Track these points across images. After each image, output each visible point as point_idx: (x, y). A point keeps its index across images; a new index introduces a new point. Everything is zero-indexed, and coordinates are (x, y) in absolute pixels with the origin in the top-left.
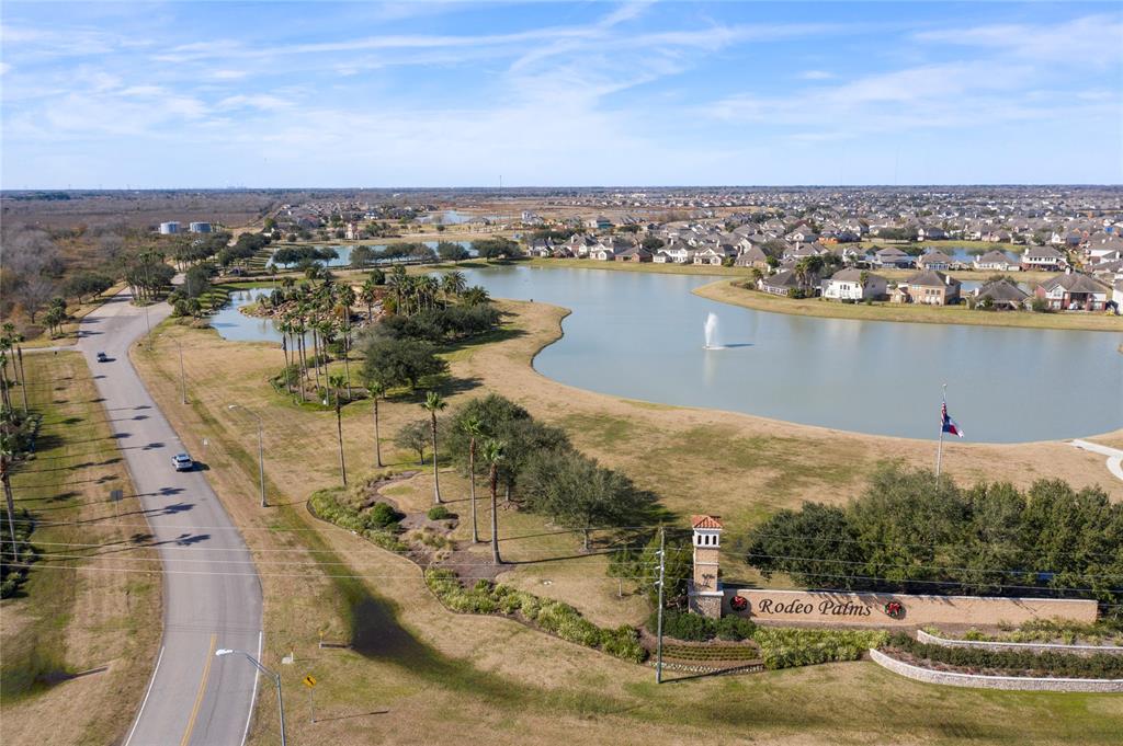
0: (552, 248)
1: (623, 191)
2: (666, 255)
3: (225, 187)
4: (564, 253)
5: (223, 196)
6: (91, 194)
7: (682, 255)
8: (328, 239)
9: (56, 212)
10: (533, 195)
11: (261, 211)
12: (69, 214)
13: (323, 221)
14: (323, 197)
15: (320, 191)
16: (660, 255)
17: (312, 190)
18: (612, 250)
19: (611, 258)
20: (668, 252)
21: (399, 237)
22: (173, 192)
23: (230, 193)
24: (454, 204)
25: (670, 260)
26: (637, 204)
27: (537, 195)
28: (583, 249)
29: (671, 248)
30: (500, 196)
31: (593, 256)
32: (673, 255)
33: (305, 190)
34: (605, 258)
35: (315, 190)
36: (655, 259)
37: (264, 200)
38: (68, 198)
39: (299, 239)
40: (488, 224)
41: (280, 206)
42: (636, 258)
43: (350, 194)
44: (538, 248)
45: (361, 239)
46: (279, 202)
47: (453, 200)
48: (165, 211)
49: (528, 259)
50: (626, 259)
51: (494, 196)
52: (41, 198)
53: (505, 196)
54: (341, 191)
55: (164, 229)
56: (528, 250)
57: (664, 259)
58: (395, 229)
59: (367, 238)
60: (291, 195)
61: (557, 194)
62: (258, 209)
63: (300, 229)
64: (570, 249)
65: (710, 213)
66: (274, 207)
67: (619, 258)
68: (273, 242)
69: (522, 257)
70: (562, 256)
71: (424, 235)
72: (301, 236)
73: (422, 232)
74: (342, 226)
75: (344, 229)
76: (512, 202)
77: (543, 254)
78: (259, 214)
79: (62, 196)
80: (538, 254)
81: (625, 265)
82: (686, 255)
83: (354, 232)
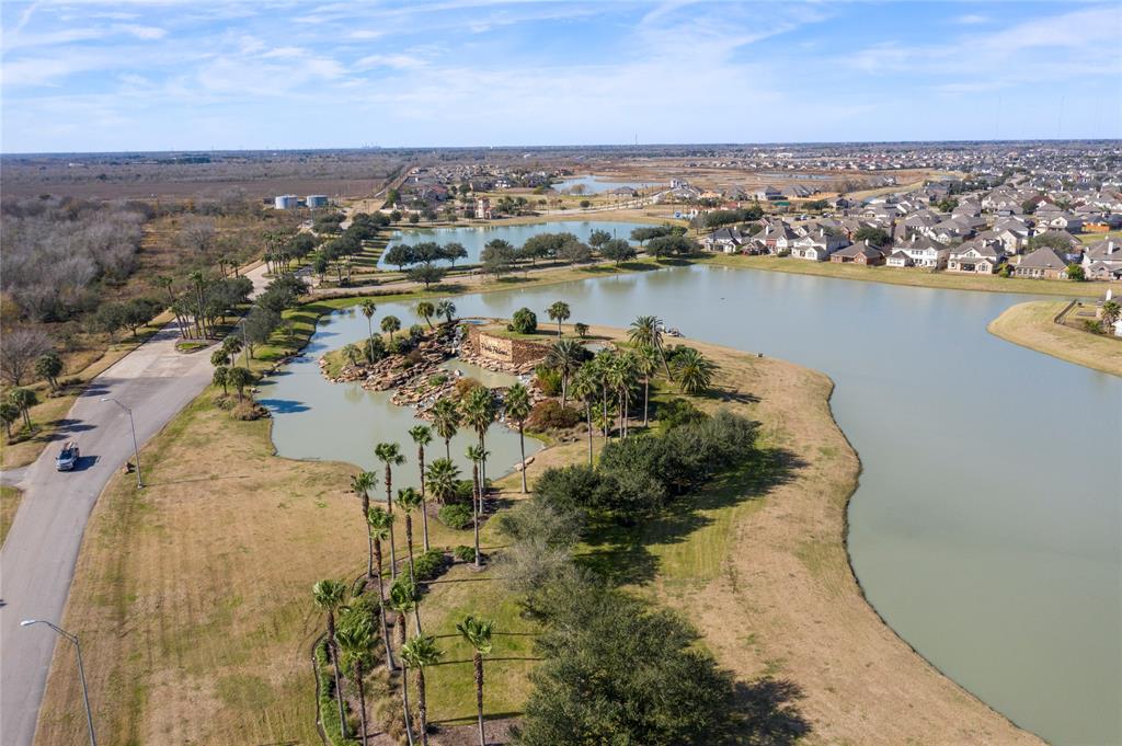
0: (739, 241)
1: (763, 148)
2: (906, 256)
3: (360, 147)
4: (756, 248)
5: (354, 157)
6: (230, 157)
7: (929, 256)
8: (455, 219)
9: (185, 179)
10: (667, 155)
11: (388, 176)
12: (196, 181)
13: (451, 192)
14: (453, 159)
15: (451, 150)
16: (897, 256)
17: (442, 149)
18: (824, 246)
19: (825, 257)
20: (908, 253)
21: (537, 215)
22: (308, 153)
23: (364, 153)
24: (588, 167)
25: (911, 264)
26: (791, 167)
27: (672, 155)
28: (782, 243)
29: (913, 247)
30: (634, 156)
31: (796, 254)
32: (914, 256)
33: (435, 150)
34: (815, 258)
35: (446, 149)
36: (889, 262)
37: (395, 161)
38: (208, 161)
39: (424, 219)
40: (636, 195)
41: (408, 170)
42: (862, 259)
43: (480, 154)
44: (721, 241)
45: (494, 218)
46: (408, 165)
47: (586, 162)
48: (291, 177)
49: (707, 256)
50: (845, 260)
51: (627, 156)
52: (181, 162)
53: (640, 155)
54: (470, 151)
55: (279, 204)
56: (705, 241)
57: (902, 262)
58: (533, 204)
59: (500, 217)
60: (422, 156)
61: (694, 154)
62: (385, 175)
63: (425, 205)
64: (764, 242)
65: (891, 180)
66: (403, 170)
67: (836, 258)
68: (393, 223)
69: (700, 255)
70: (754, 253)
71: (566, 212)
72: (424, 215)
73: (564, 209)
74: (471, 201)
75: (474, 205)
76: (651, 164)
77: (727, 249)
78: (385, 180)
79: (203, 158)
80: (721, 248)
81: (848, 269)
82: (935, 257)
83: (485, 209)
